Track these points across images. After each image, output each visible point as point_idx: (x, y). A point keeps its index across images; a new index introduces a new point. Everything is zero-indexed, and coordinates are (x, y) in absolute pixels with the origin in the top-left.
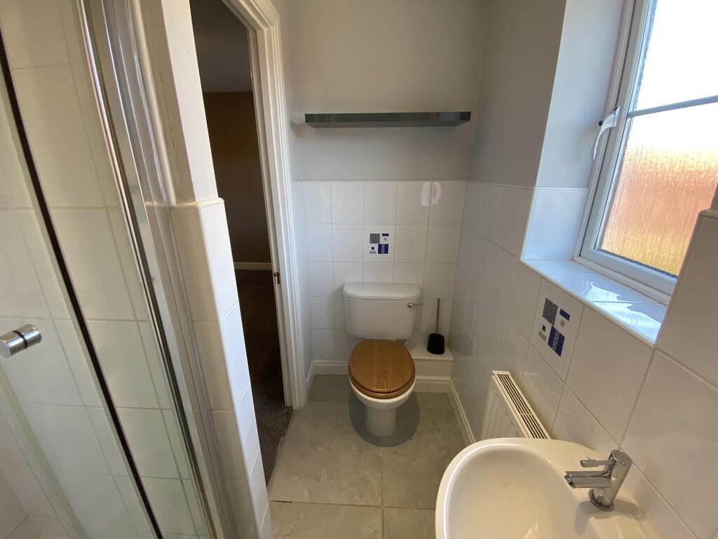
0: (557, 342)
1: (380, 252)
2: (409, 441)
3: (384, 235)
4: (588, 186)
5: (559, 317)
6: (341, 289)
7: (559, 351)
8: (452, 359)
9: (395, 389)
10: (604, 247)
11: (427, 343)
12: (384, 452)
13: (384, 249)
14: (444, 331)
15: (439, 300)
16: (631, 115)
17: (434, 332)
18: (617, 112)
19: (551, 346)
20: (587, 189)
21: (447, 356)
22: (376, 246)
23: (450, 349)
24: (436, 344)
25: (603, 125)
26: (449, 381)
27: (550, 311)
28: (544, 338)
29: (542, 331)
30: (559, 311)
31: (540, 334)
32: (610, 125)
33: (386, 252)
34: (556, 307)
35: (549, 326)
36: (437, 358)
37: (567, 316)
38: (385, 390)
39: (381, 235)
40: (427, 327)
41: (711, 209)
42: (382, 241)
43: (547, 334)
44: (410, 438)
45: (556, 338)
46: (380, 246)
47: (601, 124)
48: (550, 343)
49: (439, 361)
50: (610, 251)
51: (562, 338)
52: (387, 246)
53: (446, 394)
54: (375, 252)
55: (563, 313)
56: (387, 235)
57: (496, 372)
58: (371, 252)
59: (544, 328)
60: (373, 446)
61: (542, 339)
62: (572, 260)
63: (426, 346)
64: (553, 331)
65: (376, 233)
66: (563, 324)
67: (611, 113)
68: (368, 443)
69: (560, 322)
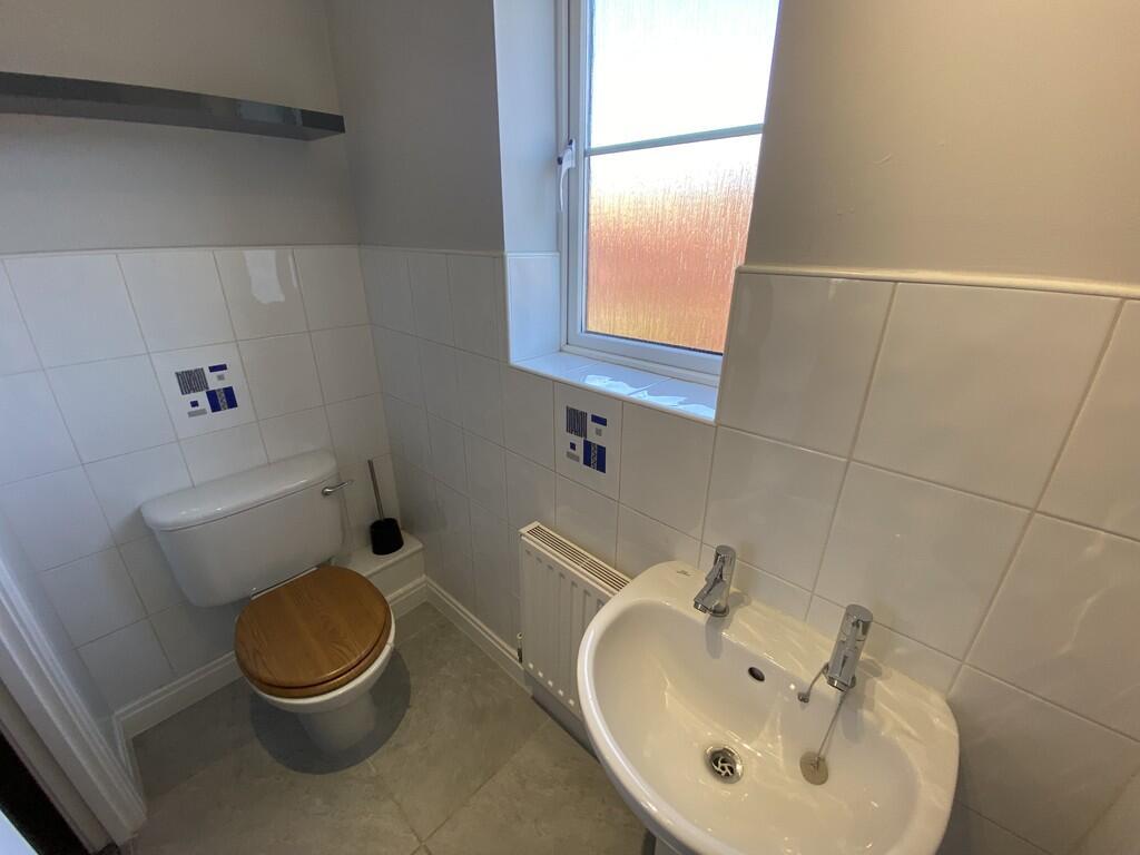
0: (596, 458)
1: (215, 407)
2: (408, 711)
3: (213, 369)
4: (558, 250)
5: (591, 426)
6: (138, 516)
7: (601, 467)
8: (420, 546)
9: (369, 647)
10: (592, 328)
11: (370, 541)
12: (379, 763)
13: (223, 400)
14: (392, 510)
15: (370, 463)
16: (589, 153)
17: (378, 518)
18: (573, 146)
19: (590, 466)
20: (558, 254)
21: (411, 545)
22: (202, 397)
23: (411, 533)
24: (385, 537)
25: (564, 161)
26: (425, 581)
27: (576, 422)
28: (577, 459)
29: (572, 451)
30: (589, 418)
31: (569, 455)
32: (569, 166)
33: (232, 403)
34: (584, 415)
35: (579, 442)
36: (397, 558)
37: (603, 422)
38: (354, 661)
39: (207, 371)
40: (364, 517)
41: (746, 263)
42: (214, 382)
43: (580, 451)
44: (407, 705)
45: (594, 453)
46: (212, 396)
47: (560, 161)
48: (587, 462)
49: (401, 560)
50: (599, 331)
51: (602, 451)
52: (229, 392)
53: (426, 604)
54: (203, 412)
55: (596, 419)
56: (223, 367)
57: (524, 530)
58: (191, 414)
59: (573, 446)
60: (353, 768)
61: (574, 462)
62: (561, 351)
63: (370, 547)
64: (587, 445)
65: (192, 368)
66: (599, 432)
67: (566, 148)
68: (339, 773)
69: (594, 431)
